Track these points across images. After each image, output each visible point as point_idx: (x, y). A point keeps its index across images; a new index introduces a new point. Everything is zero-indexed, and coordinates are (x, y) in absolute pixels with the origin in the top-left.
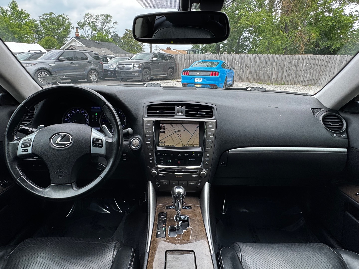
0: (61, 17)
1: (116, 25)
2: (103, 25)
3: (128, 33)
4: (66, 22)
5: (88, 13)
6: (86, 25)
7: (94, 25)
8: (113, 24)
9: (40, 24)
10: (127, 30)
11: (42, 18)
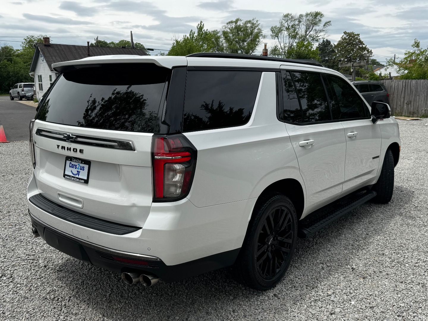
0: (250, 23)
1: (329, 28)
2: (309, 29)
3: (347, 38)
4: (256, 29)
5: (288, 14)
6: (283, 32)
7: (295, 30)
8: (324, 25)
9: (222, 36)
10: (345, 33)
11: (225, 28)
